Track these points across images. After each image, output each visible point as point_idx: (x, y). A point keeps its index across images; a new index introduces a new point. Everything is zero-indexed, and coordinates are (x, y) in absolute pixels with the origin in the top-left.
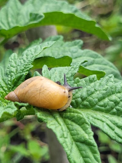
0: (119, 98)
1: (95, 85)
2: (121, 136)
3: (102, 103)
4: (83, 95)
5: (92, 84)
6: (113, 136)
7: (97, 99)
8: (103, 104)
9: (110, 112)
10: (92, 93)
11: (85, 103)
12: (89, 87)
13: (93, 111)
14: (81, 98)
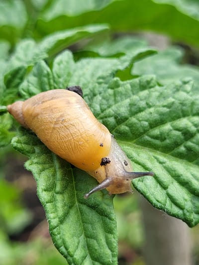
0: (196, 125)
1: (149, 96)
2: (177, 202)
3: (156, 132)
4: (119, 112)
5: (144, 93)
6: (158, 201)
7: (146, 124)
8: (158, 133)
9: (172, 152)
10: (140, 110)
11: (124, 128)
12: (135, 97)
13: (137, 146)
14: (116, 118)
